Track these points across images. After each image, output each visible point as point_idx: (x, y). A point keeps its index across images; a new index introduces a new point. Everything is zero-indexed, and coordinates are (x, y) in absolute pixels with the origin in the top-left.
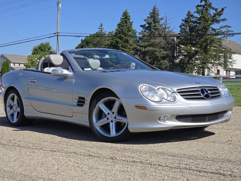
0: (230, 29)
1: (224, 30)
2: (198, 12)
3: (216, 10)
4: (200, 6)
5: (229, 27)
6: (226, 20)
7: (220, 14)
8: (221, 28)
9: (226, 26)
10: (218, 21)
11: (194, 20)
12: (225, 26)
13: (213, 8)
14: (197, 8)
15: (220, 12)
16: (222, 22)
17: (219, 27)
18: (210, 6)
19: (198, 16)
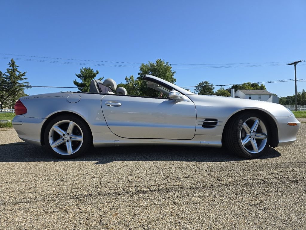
0: (29, 84)
1: (25, 84)
2: (8, 72)
3: (20, 73)
4: (10, 69)
5: (28, 83)
6: (27, 79)
7: (23, 75)
8: (23, 83)
9: (27, 82)
10: (22, 79)
11: (6, 77)
12: (25, 82)
13: (18, 72)
14: (8, 70)
15: (23, 74)
16: (24, 80)
17: (22, 83)
18: (16, 70)
19: (9, 75)
